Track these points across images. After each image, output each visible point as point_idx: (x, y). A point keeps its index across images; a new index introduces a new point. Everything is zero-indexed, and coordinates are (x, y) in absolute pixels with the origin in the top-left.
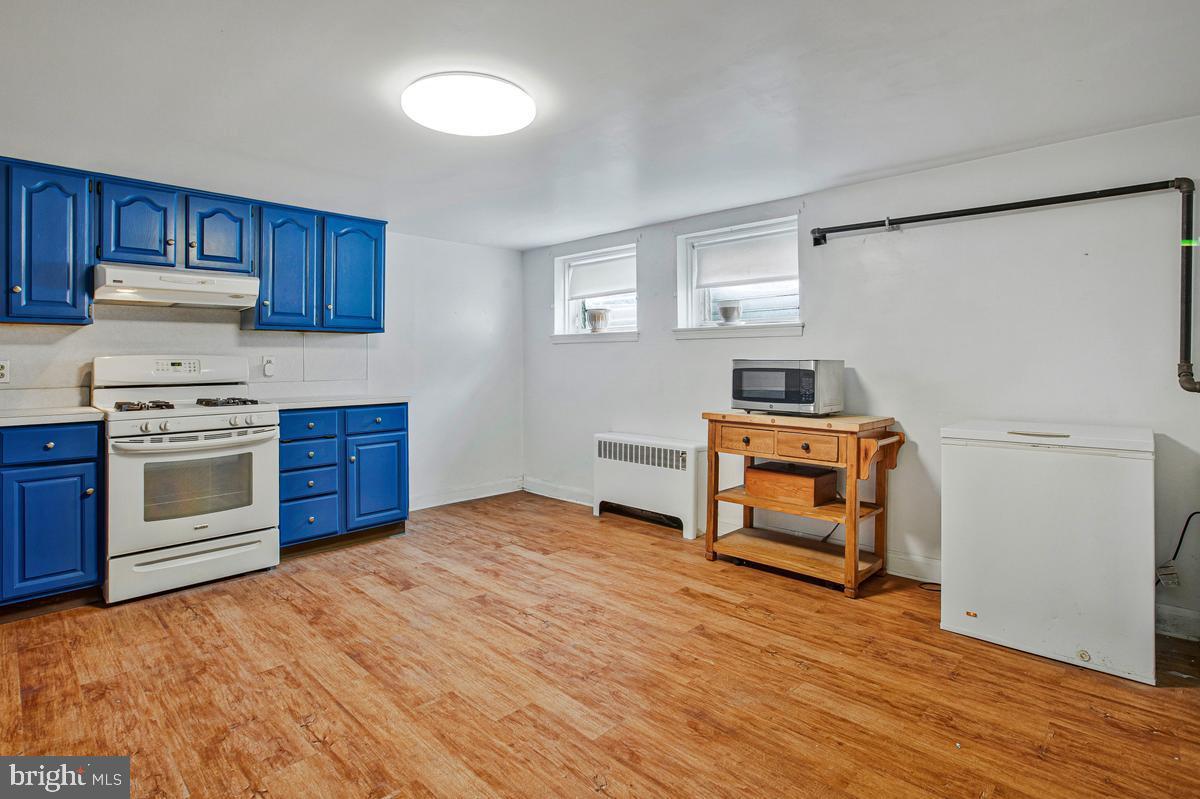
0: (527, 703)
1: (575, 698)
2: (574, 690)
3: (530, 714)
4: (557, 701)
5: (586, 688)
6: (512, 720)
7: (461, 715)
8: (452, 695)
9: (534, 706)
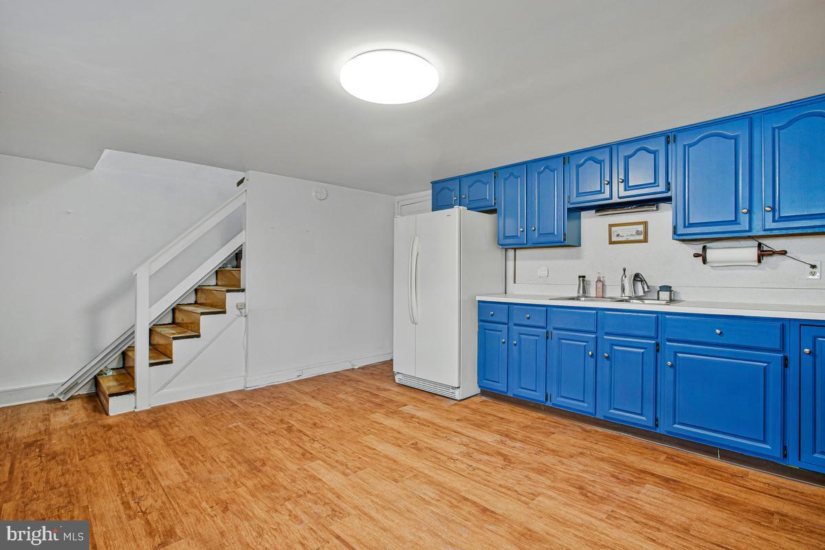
0: (349, 477)
1: (320, 479)
2: (319, 484)
3: (349, 471)
4: (332, 478)
5: (309, 485)
6: (359, 468)
7: (388, 471)
8: (396, 481)
9: (346, 475)
